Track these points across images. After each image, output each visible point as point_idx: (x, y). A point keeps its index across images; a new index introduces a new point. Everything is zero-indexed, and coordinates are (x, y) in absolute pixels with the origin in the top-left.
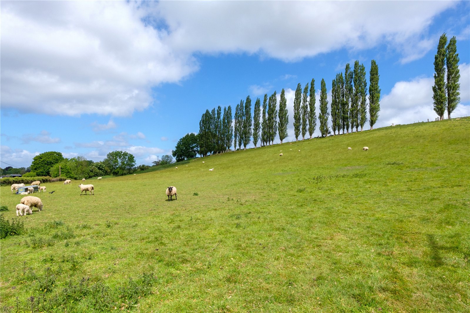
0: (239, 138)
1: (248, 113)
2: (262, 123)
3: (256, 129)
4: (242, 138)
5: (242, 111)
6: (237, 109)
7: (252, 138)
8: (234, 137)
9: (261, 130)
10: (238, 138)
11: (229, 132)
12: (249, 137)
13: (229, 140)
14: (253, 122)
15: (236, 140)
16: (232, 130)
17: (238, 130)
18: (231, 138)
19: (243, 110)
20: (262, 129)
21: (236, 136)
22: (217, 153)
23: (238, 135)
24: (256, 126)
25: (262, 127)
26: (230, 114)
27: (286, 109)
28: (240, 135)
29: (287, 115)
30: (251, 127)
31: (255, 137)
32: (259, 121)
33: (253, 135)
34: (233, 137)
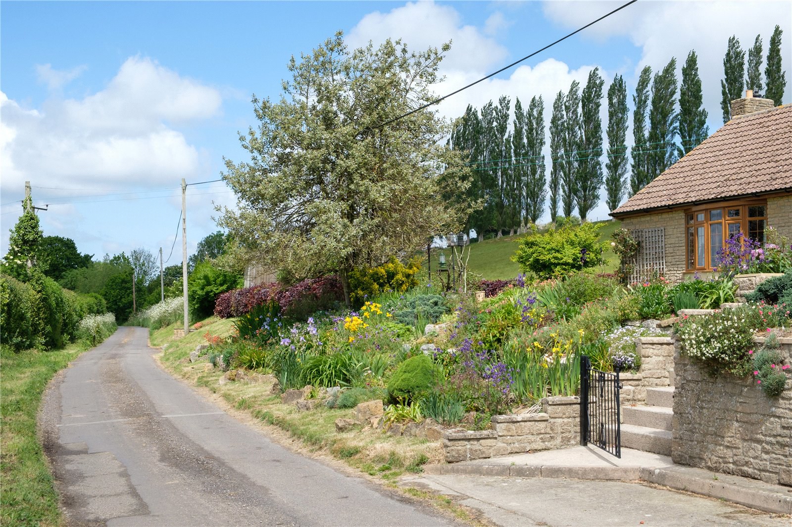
0: (564, 191)
1: (591, 116)
2: (634, 149)
3: (614, 166)
4: (572, 191)
5: (575, 112)
6: (557, 107)
7: (603, 192)
8: (551, 187)
9: (629, 167)
10: (561, 192)
11: (534, 172)
12: (595, 188)
13: (535, 195)
14: (606, 145)
15: (555, 196)
16: (543, 167)
17: (562, 167)
18: (541, 189)
19: (575, 110)
20: (633, 166)
21: (554, 185)
22: (500, 234)
23: (562, 182)
24: (616, 158)
25: (631, 161)
26: (540, 120)
27: (701, 109)
28: (568, 182)
29: (705, 126)
30: (601, 159)
31: (612, 189)
32: (624, 141)
33: (607, 184)
34: (547, 187)
